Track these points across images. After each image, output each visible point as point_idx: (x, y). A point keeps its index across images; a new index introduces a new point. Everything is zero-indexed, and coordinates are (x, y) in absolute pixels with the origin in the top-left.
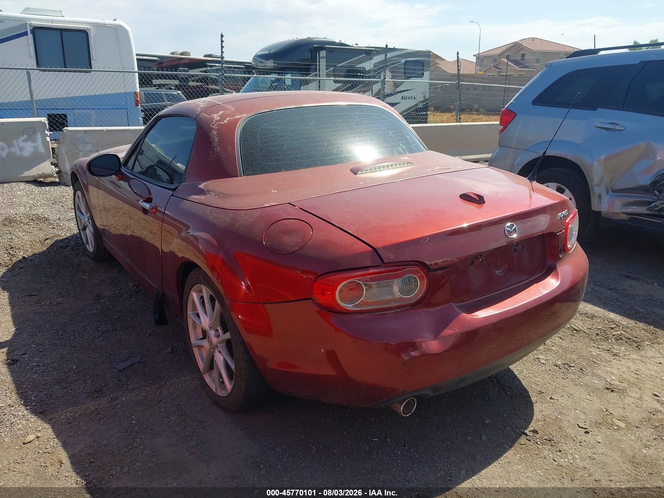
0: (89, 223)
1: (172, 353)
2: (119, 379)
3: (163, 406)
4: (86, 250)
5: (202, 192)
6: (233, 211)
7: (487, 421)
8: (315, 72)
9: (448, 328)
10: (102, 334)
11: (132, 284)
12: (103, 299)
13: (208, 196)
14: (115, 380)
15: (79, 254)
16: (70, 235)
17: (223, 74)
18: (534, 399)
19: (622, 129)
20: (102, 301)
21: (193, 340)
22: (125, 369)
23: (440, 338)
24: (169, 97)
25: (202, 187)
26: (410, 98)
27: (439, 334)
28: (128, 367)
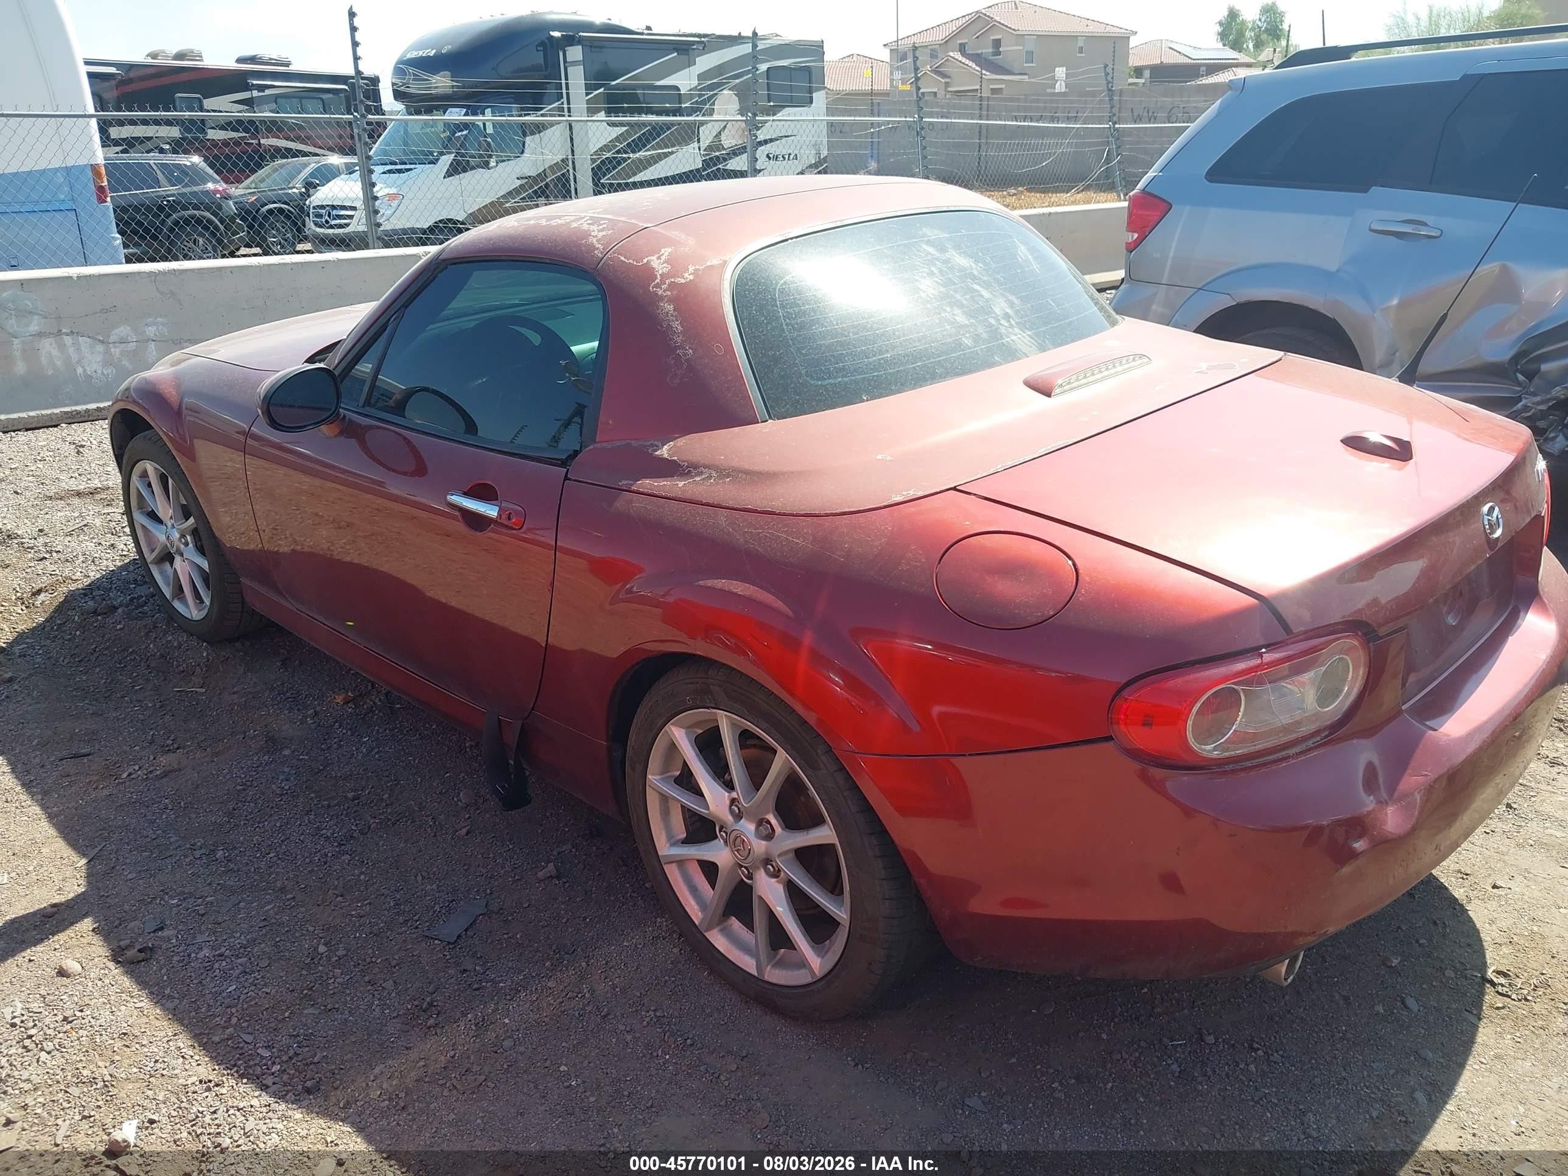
0: (186, 544)
1: (558, 877)
2: (462, 968)
3: (622, 1027)
4: (173, 616)
5: (671, 469)
6: (809, 519)
7: (1395, 962)
8: (558, 100)
9: (1409, 771)
10: (340, 845)
11: (341, 697)
12: (287, 747)
13: (698, 479)
14: (451, 971)
15: (155, 627)
16: (98, 576)
17: (363, 116)
18: (1458, 893)
19: (1438, 233)
20: (287, 752)
21: (665, 849)
22: (459, 936)
23: (1400, 799)
24: (171, 173)
25: (666, 456)
26: (787, 157)
27: (1395, 789)
28: (466, 930)
